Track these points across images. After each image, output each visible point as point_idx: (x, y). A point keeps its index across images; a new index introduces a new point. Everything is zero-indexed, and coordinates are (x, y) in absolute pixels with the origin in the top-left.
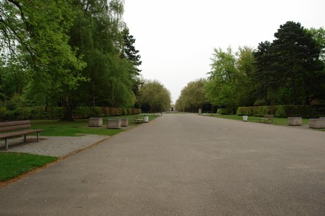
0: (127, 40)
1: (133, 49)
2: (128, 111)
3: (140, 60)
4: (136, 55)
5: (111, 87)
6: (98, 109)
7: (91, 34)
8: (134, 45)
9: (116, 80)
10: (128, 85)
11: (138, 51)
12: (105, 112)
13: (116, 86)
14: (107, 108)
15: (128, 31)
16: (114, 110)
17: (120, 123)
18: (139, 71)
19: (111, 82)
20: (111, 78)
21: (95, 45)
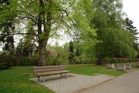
0: (128, 23)
1: (132, 27)
2: (133, 60)
3: (137, 32)
4: (135, 29)
5: (119, 47)
6: (115, 59)
7: (105, 21)
8: (132, 25)
9: (121, 42)
10: (130, 44)
11: (135, 27)
12: (119, 61)
13: (122, 45)
14: (120, 58)
15: (128, 18)
16: (124, 59)
17: (125, 67)
18: (137, 37)
19: (118, 43)
20: (118, 41)
21: (108, 26)
